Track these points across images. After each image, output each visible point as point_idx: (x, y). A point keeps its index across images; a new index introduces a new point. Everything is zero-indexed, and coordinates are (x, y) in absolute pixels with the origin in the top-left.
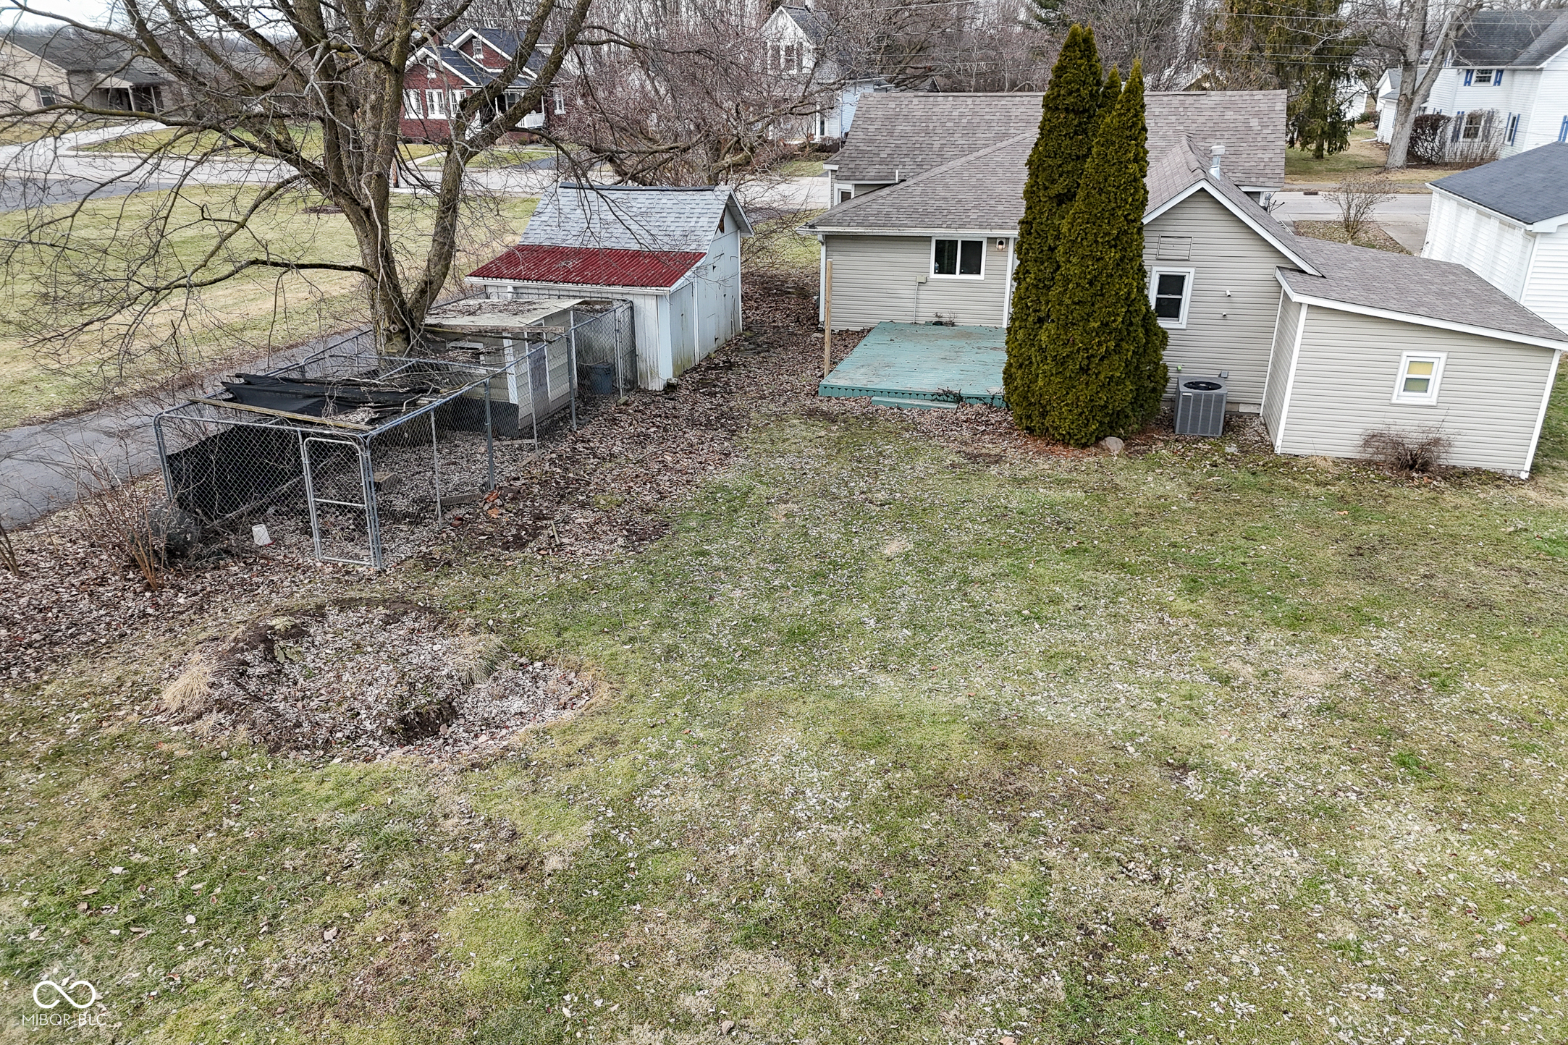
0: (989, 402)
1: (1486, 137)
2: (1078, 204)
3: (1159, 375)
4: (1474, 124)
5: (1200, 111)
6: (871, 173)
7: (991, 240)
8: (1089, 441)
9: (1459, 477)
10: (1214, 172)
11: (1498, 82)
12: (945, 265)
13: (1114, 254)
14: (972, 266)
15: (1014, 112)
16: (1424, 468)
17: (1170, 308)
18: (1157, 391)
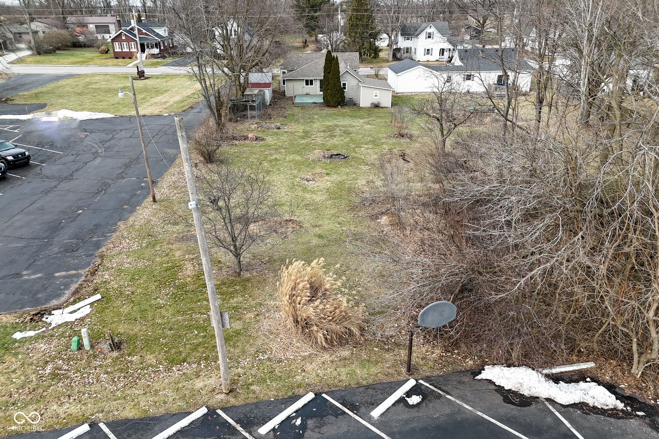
0: (321, 103)
1: (410, 53)
2: (331, 73)
3: (344, 97)
4: (408, 50)
5: (345, 56)
6: (290, 68)
7: (315, 79)
8: (336, 107)
9: (382, 108)
10: (348, 67)
11: (411, 40)
12: (307, 84)
13: (337, 80)
14: (312, 84)
15: (313, 56)
16: (378, 107)
17: (345, 88)
18: (344, 100)
